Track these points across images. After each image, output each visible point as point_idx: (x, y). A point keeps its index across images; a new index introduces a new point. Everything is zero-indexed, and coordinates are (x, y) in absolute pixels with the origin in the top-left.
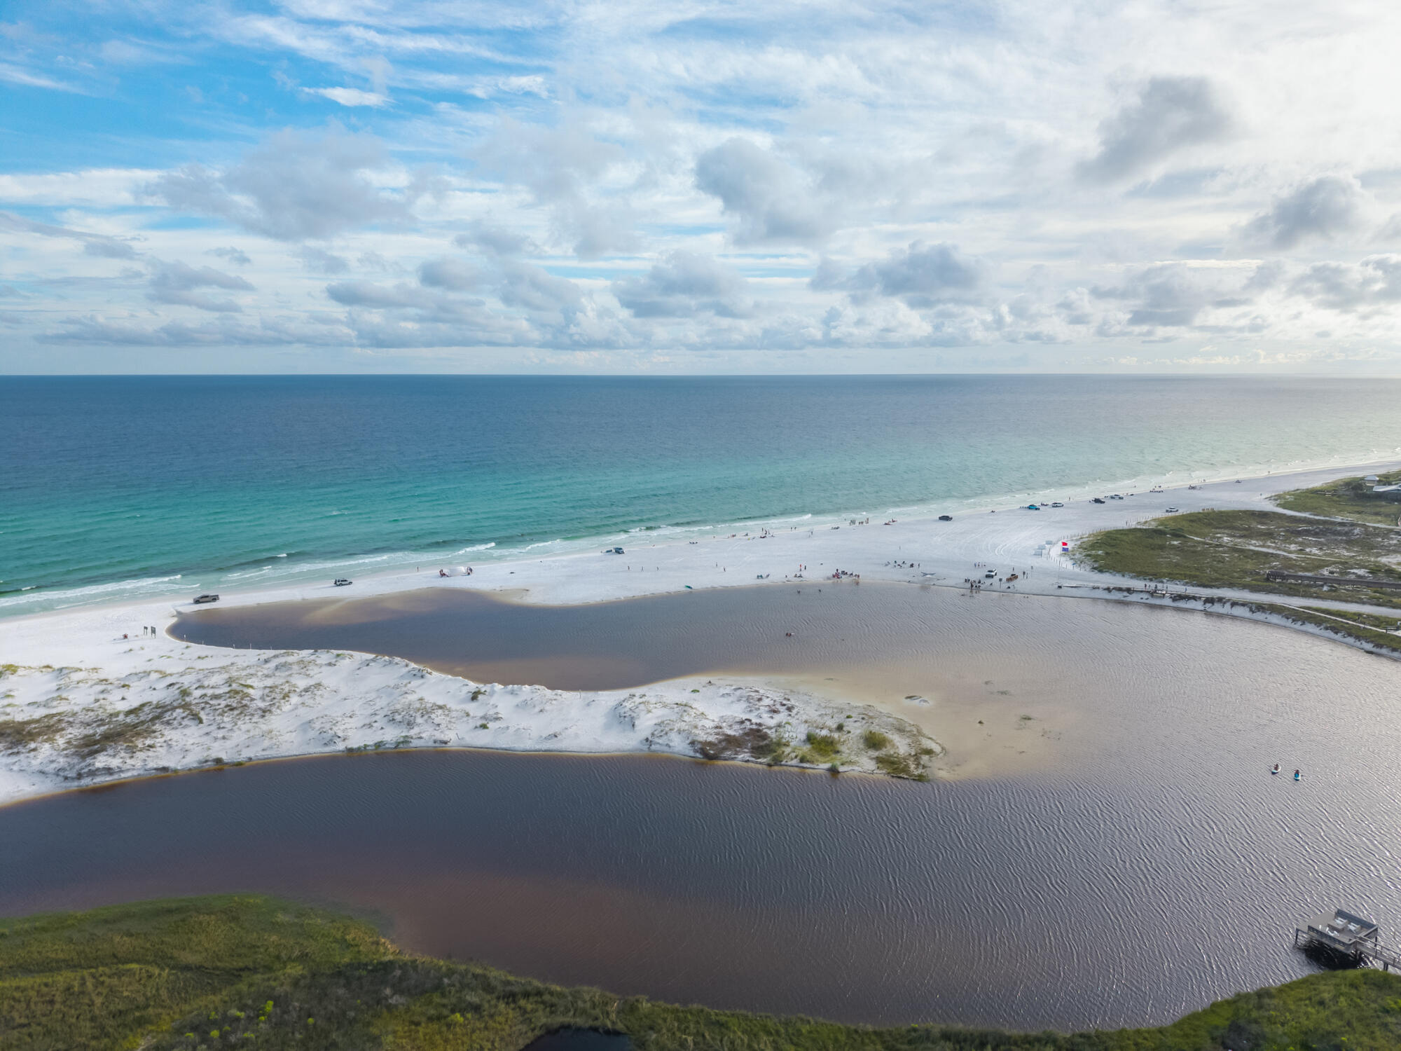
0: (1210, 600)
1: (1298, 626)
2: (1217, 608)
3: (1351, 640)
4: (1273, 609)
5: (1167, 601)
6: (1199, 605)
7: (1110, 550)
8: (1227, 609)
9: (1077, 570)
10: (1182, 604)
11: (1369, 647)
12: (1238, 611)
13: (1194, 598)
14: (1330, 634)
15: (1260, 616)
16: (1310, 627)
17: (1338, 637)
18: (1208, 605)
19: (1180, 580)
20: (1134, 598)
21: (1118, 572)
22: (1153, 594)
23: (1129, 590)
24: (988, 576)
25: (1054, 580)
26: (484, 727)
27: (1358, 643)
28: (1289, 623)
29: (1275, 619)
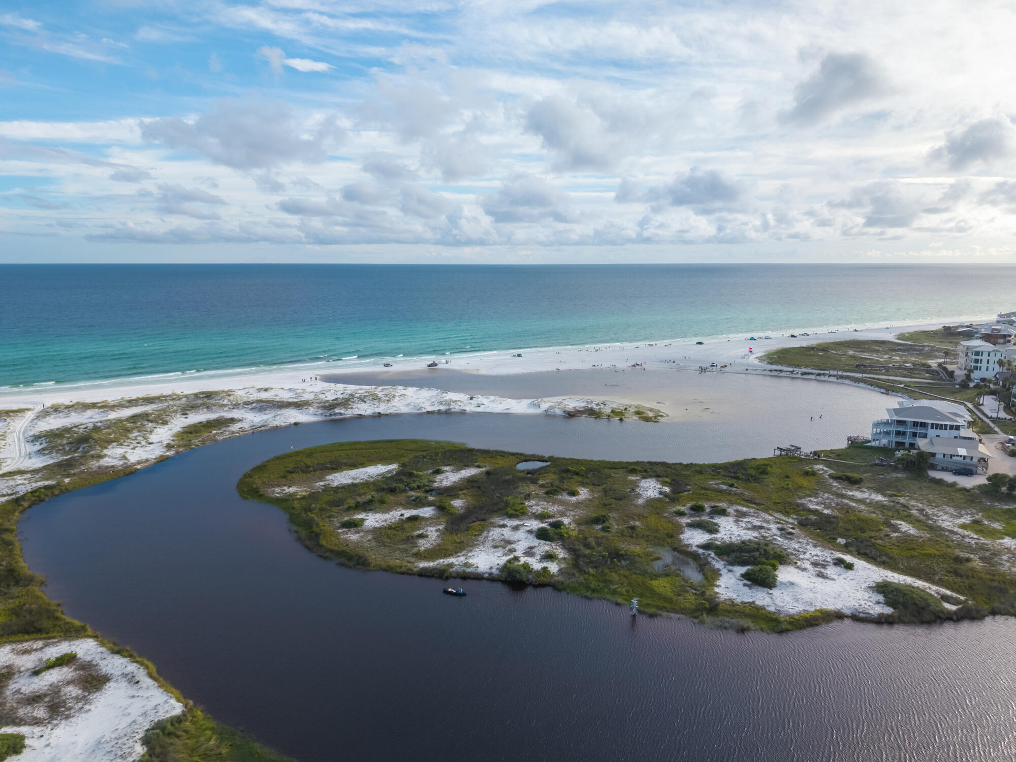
0: (819, 375)
1: (856, 384)
2: (822, 378)
3: (877, 389)
4: (847, 377)
5: (799, 376)
6: (813, 377)
7: (781, 355)
8: (826, 378)
9: (760, 364)
10: (805, 377)
11: (883, 391)
12: (832, 379)
13: (812, 374)
14: (869, 387)
15: (841, 381)
16: (862, 385)
17: (872, 388)
18: (818, 377)
19: (810, 367)
20: (783, 374)
21: (780, 364)
22: (792, 372)
23: (781, 371)
24: (712, 366)
25: (746, 368)
26: (479, 406)
27: (879, 390)
28: (852, 383)
29: (847, 381)
